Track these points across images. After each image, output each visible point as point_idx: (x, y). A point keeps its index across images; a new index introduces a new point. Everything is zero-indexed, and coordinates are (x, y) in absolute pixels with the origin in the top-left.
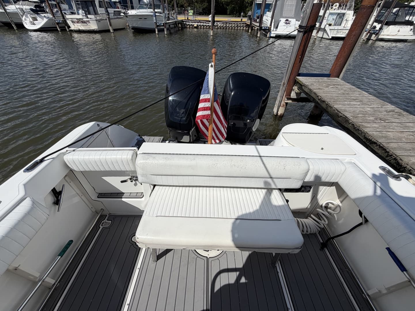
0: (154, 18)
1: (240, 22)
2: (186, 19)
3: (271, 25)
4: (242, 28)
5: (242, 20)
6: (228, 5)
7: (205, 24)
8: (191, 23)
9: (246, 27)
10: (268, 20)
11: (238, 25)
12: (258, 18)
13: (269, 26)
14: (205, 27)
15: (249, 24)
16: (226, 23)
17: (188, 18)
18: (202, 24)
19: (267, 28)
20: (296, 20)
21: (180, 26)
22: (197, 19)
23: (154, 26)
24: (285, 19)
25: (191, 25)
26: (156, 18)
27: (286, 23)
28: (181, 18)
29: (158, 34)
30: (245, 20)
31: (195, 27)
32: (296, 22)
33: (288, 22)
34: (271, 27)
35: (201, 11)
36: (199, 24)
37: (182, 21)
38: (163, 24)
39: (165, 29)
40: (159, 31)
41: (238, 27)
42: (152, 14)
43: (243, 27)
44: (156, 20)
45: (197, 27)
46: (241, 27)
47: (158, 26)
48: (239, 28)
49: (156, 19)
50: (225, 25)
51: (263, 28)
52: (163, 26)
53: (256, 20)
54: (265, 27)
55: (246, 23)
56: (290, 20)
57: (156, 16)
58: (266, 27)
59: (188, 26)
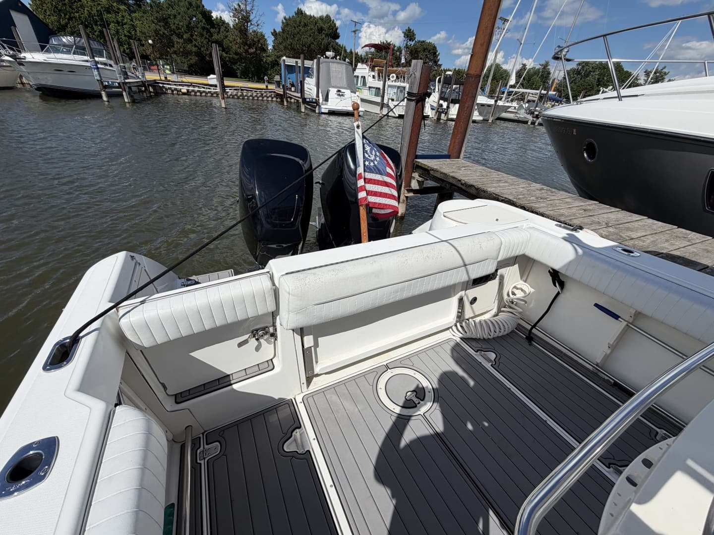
0: (96, 72)
1: (264, 89)
2: (163, 78)
3: (318, 96)
4: (270, 99)
5: (267, 86)
6: (235, 64)
7: (202, 89)
8: (175, 87)
9: (277, 98)
10: (311, 90)
11: (262, 94)
12: (293, 85)
13: (315, 97)
14: (204, 94)
15: (282, 93)
16: (242, 90)
17: (166, 78)
18: (196, 89)
19: (314, 101)
20: (351, 92)
21: (151, 90)
22: (184, 80)
23: (97, 87)
24: (336, 90)
25: (176, 89)
26: (98, 71)
27: (339, 95)
28: (150, 76)
29: (108, 101)
30: (271, 87)
31: (184, 94)
32: (352, 94)
33: (341, 94)
34: (319, 100)
35: (186, 68)
36: (191, 88)
37: (155, 81)
38: (119, 83)
39: (124, 93)
40: (109, 95)
41: (263, 98)
42: (88, 64)
43: (272, 98)
44: (100, 76)
45: (188, 93)
46: (268, 97)
47: (105, 87)
48: (265, 98)
49: (99, 74)
50: (239, 94)
51: (308, 100)
52: (120, 87)
53: (290, 88)
54: (310, 99)
55: (275, 92)
56: (342, 90)
57: (98, 68)
58: (312, 99)
59: (169, 91)
